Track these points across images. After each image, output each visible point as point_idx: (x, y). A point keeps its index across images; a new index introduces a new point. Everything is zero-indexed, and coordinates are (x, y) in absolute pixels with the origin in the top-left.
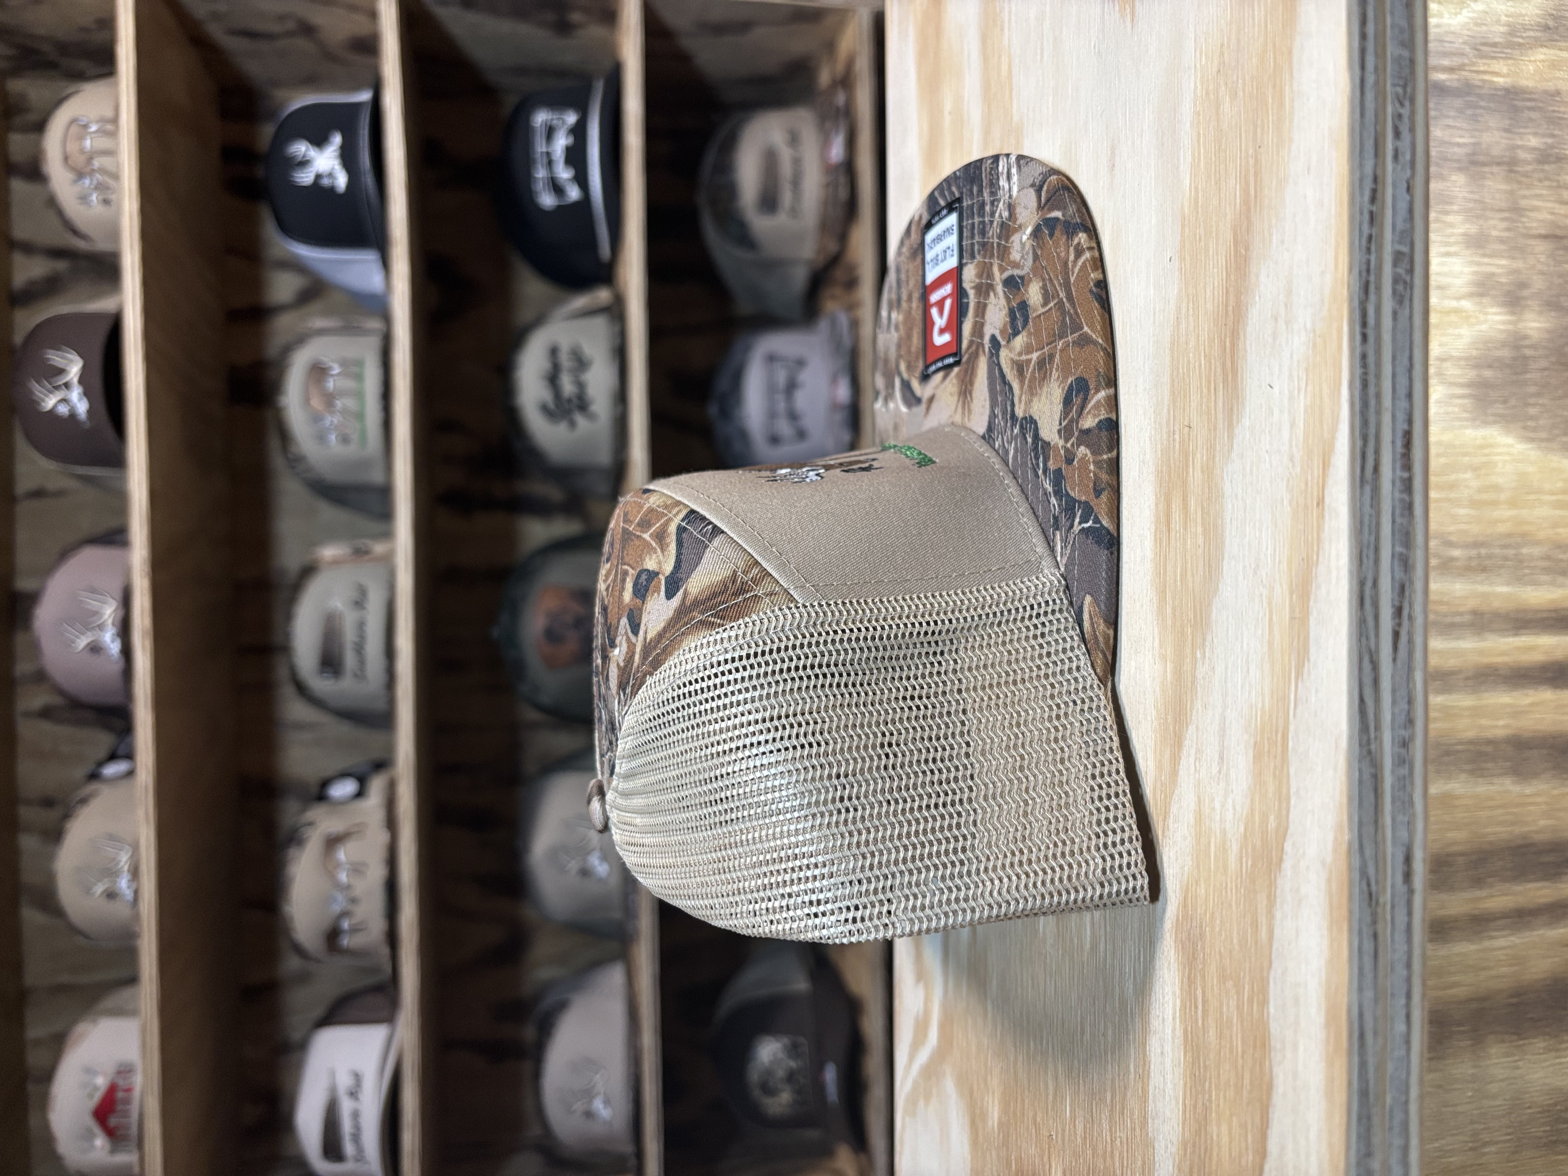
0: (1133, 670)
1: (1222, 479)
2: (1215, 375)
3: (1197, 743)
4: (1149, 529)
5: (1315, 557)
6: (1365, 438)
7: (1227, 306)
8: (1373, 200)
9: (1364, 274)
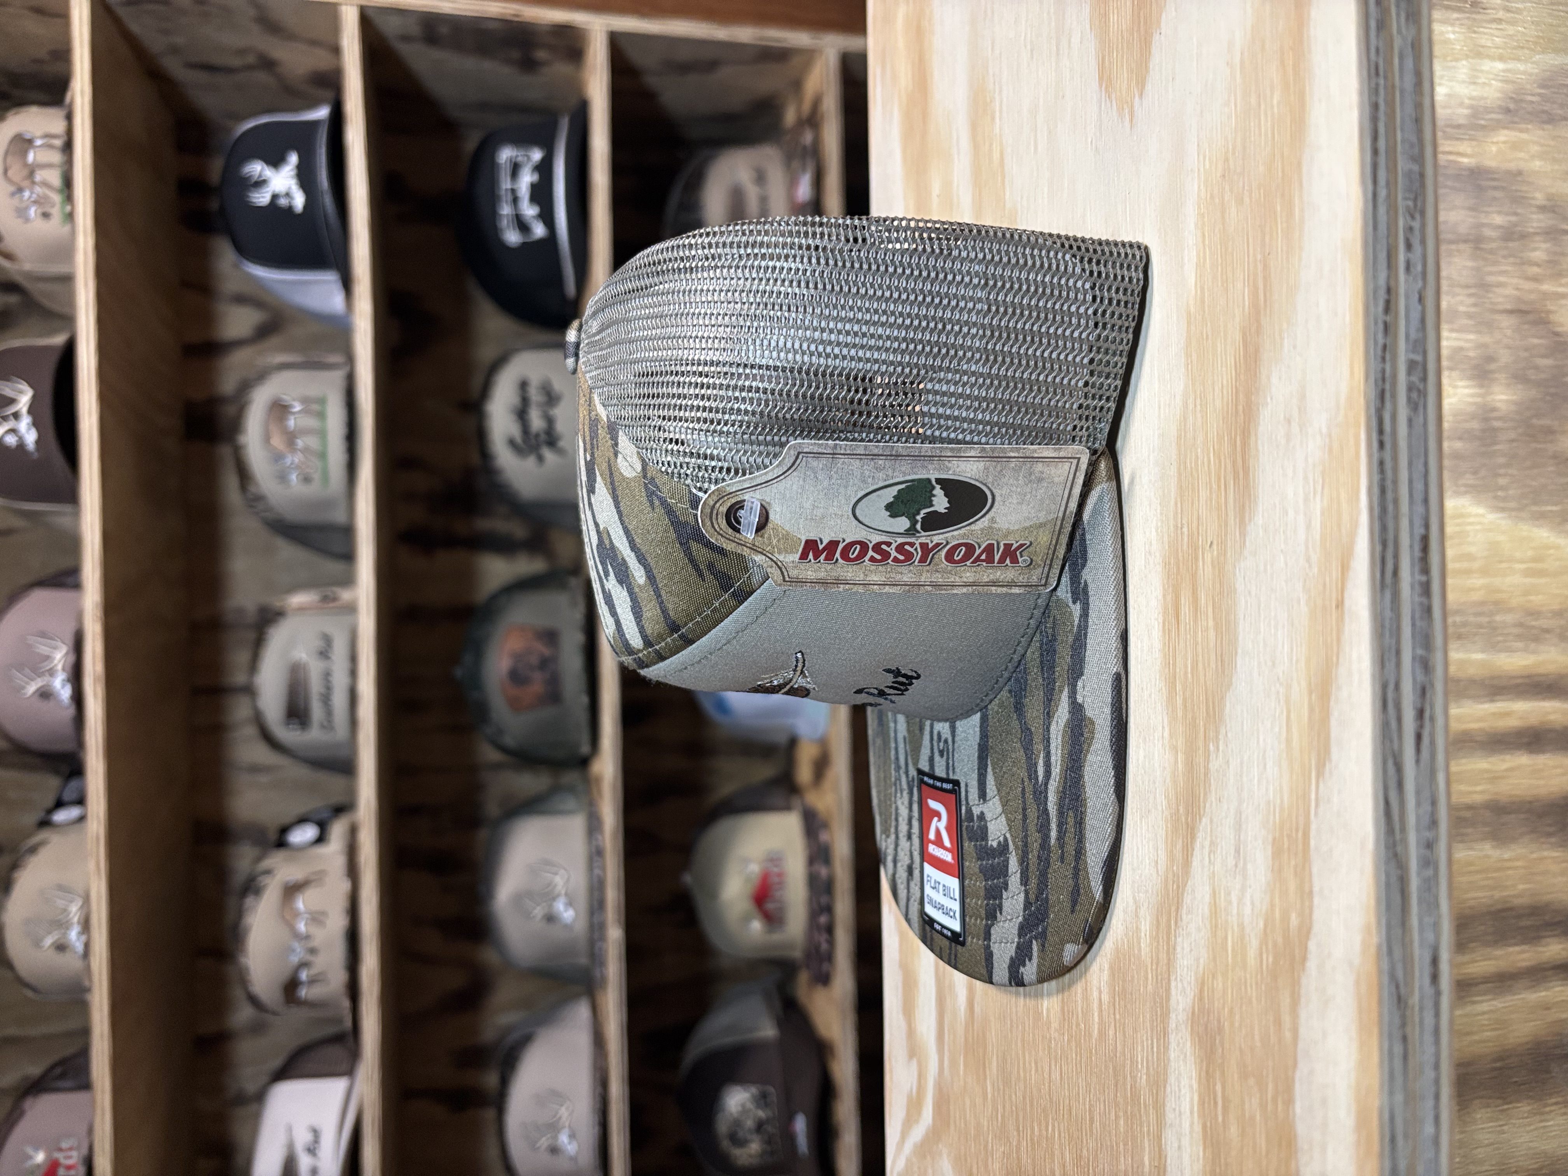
0: (1141, 758)
1: (1235, 575)
2: (1225, 471)
3: (1211, 836)
4: (1157, 619)
5: (1335, 659)
6: (1384, 544)
7: (1236, 406)
8: (1387, 309)
9: (1380, 383)
